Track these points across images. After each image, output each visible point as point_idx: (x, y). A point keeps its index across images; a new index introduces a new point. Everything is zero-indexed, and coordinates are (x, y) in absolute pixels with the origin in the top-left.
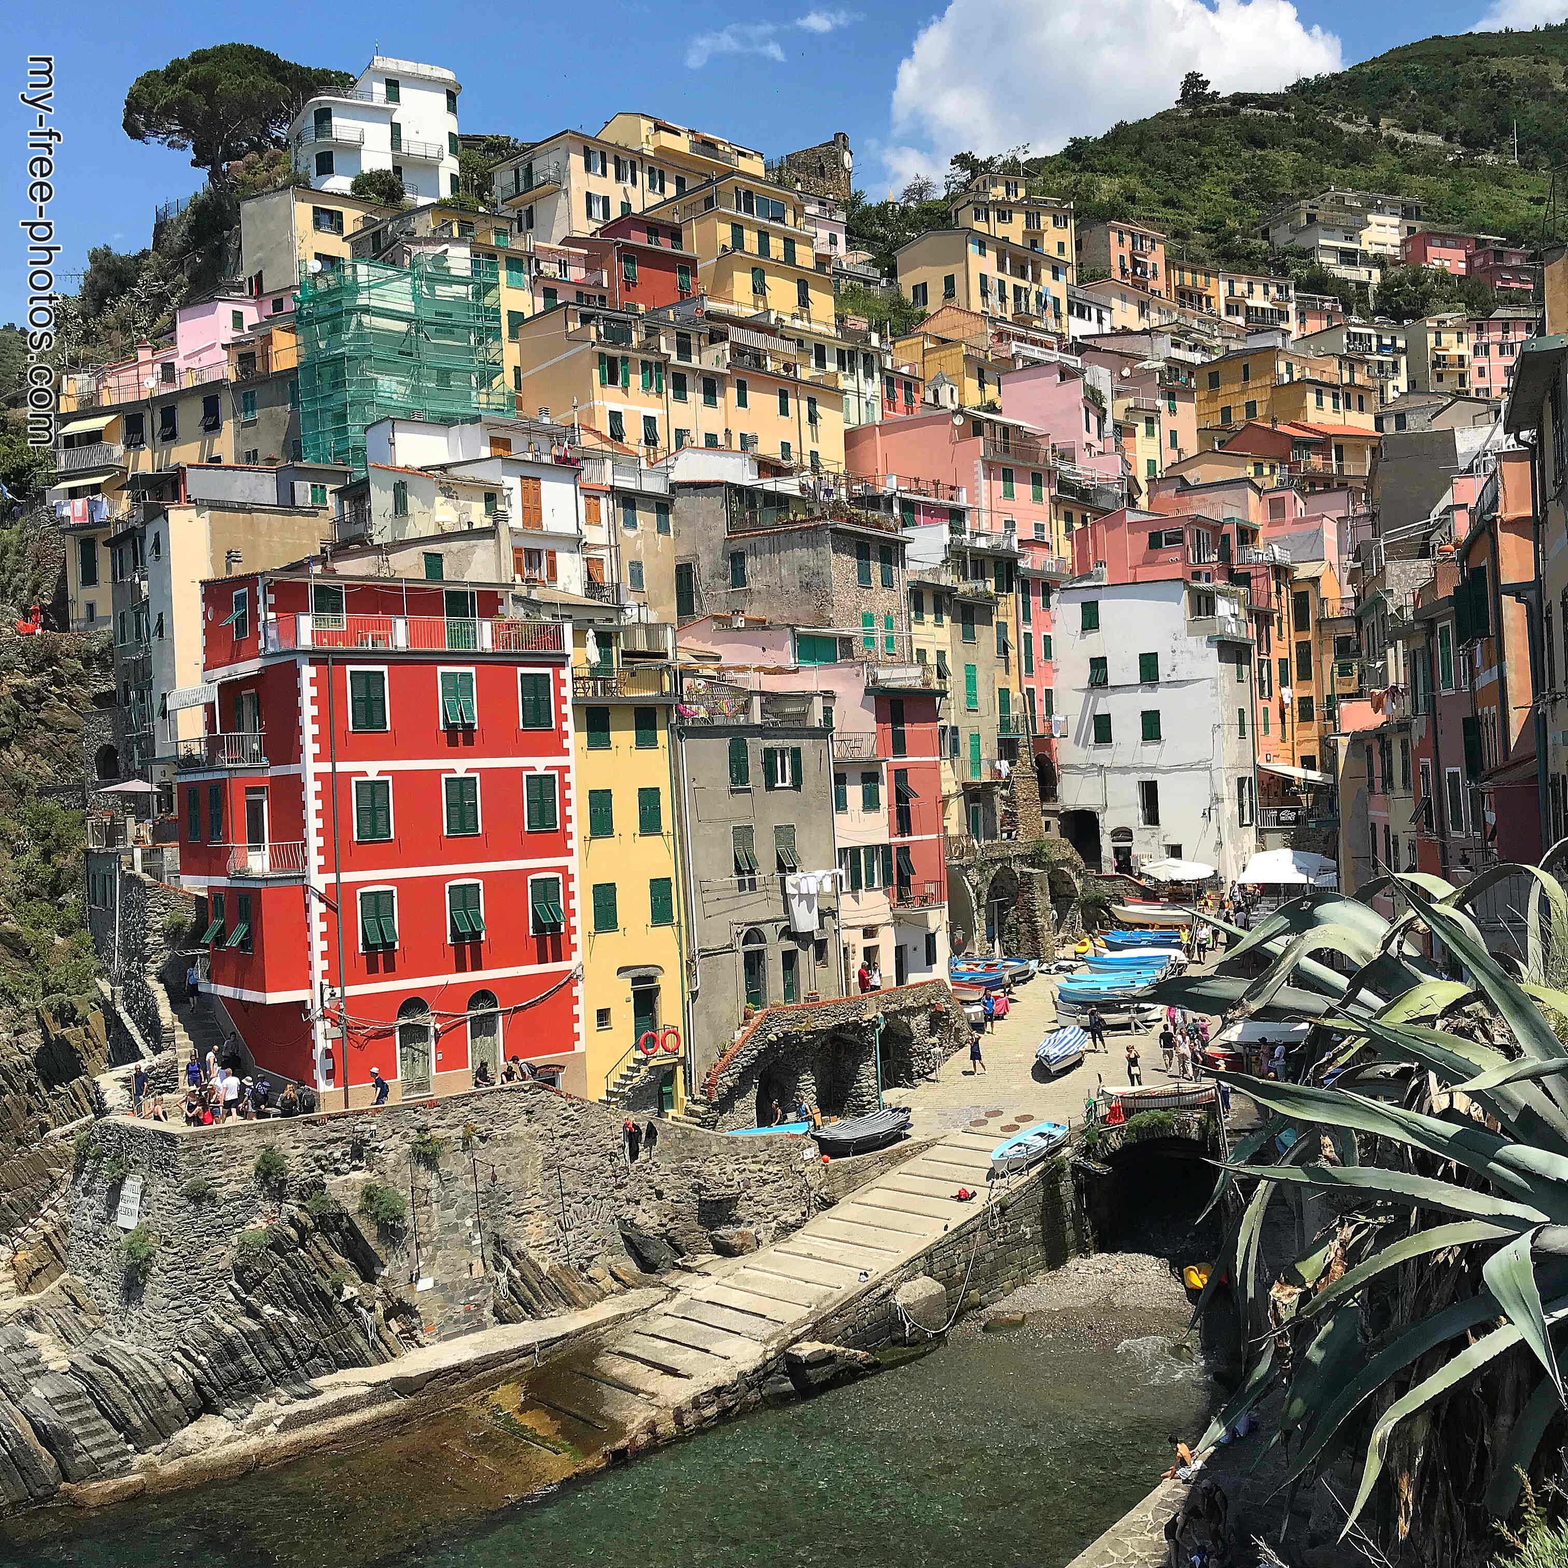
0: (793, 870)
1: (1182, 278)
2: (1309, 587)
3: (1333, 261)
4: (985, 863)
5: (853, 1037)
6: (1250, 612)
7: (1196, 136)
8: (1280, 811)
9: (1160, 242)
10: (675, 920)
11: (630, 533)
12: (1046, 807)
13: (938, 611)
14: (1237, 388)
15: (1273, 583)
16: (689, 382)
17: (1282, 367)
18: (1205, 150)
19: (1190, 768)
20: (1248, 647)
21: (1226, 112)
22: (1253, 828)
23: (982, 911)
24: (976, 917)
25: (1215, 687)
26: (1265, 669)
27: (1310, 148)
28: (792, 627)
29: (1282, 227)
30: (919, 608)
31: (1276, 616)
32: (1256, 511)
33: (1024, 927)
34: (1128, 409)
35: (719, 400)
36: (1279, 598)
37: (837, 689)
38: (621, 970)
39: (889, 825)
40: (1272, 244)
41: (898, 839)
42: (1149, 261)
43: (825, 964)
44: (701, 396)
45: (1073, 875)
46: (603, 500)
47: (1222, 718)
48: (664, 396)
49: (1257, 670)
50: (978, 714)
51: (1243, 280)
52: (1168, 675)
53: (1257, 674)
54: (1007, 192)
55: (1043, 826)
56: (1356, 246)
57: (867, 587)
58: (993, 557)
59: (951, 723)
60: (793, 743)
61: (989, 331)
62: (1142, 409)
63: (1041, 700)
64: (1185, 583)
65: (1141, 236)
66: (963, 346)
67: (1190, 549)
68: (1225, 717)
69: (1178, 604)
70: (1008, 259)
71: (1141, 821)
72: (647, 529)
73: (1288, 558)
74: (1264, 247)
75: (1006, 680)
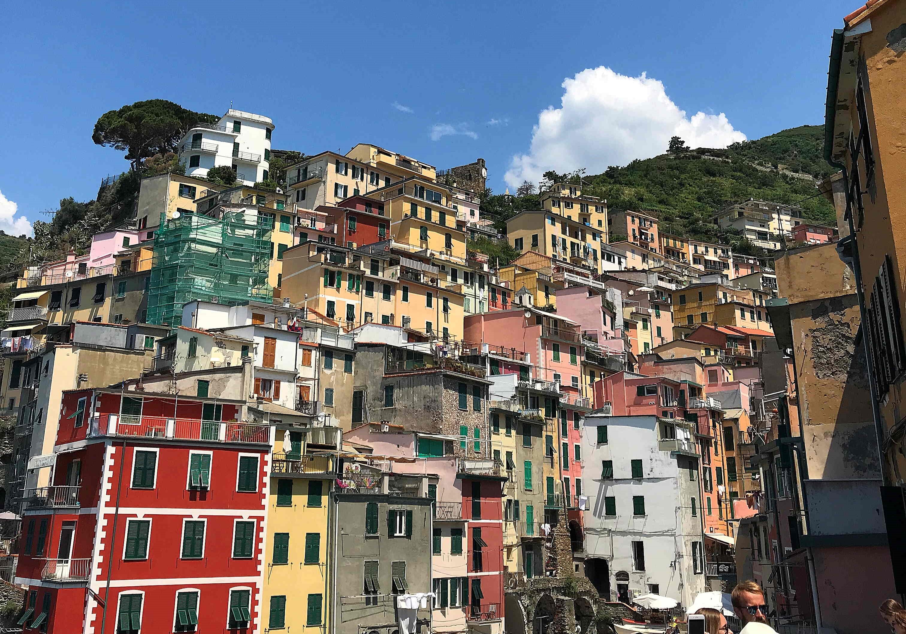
0: (403, 592)
1: (668, 242)
2: (732, 424)
3: (754, 237)
4: (533, 592)
6: (697, 438)
7: (677, 169)
8: (719, 565)
9: (655, 223)
10: (323, 622)
11: (328, 372)
12: (576, 555)
13: (508, 428)
14: (695, 305)
15: (711, 421)
16: (375, 286)
17: (720, 295)
18: (683, 176)
19: (662, 534)
20: (697, 459)
21: (694, 157)
22: (703, 575)
23: (531, 624)
24: (526, 628)
25: (676, 483)
26: (708, 473)
27: (740, 178)
28: (416, 433)
29: (725, 218)
30: (496, 425)
31: (713, 440)
32: (701, 378)
34: (632, 313)
35: (392, 297)
36: (715, 430)
37: (441, 473)
39: (468, 564)
40: (719, 227)
41: (473, 574)
42: (649, 233)
44: (381, 295)
45: (591, 602)
46: (314, 352)
47: (681, 503)
48: (360, 293)
49: (702, 474)
50: (532, 493)
51: (702, 245)
52: (649, 474)
53: (702, 476)
54: (571, 193)
55: (574, 568)
56: (767, 230)
57: (464, 411)
58: (544, 395)
59: (514, 498)
60: (408, 507)
61: (552, 266)
62: (641, 314)
63: (573, 486)
64: (657, 418)
65: (644, 219)
66: (537, 273)
67: (661, 398)
68: (683, 503)
69: (653, 430)
70: (568, 228)
71: (634, 567)
72: (338, 370)
73: (719, 406)
74: (715, 228)
75: (551, 472)
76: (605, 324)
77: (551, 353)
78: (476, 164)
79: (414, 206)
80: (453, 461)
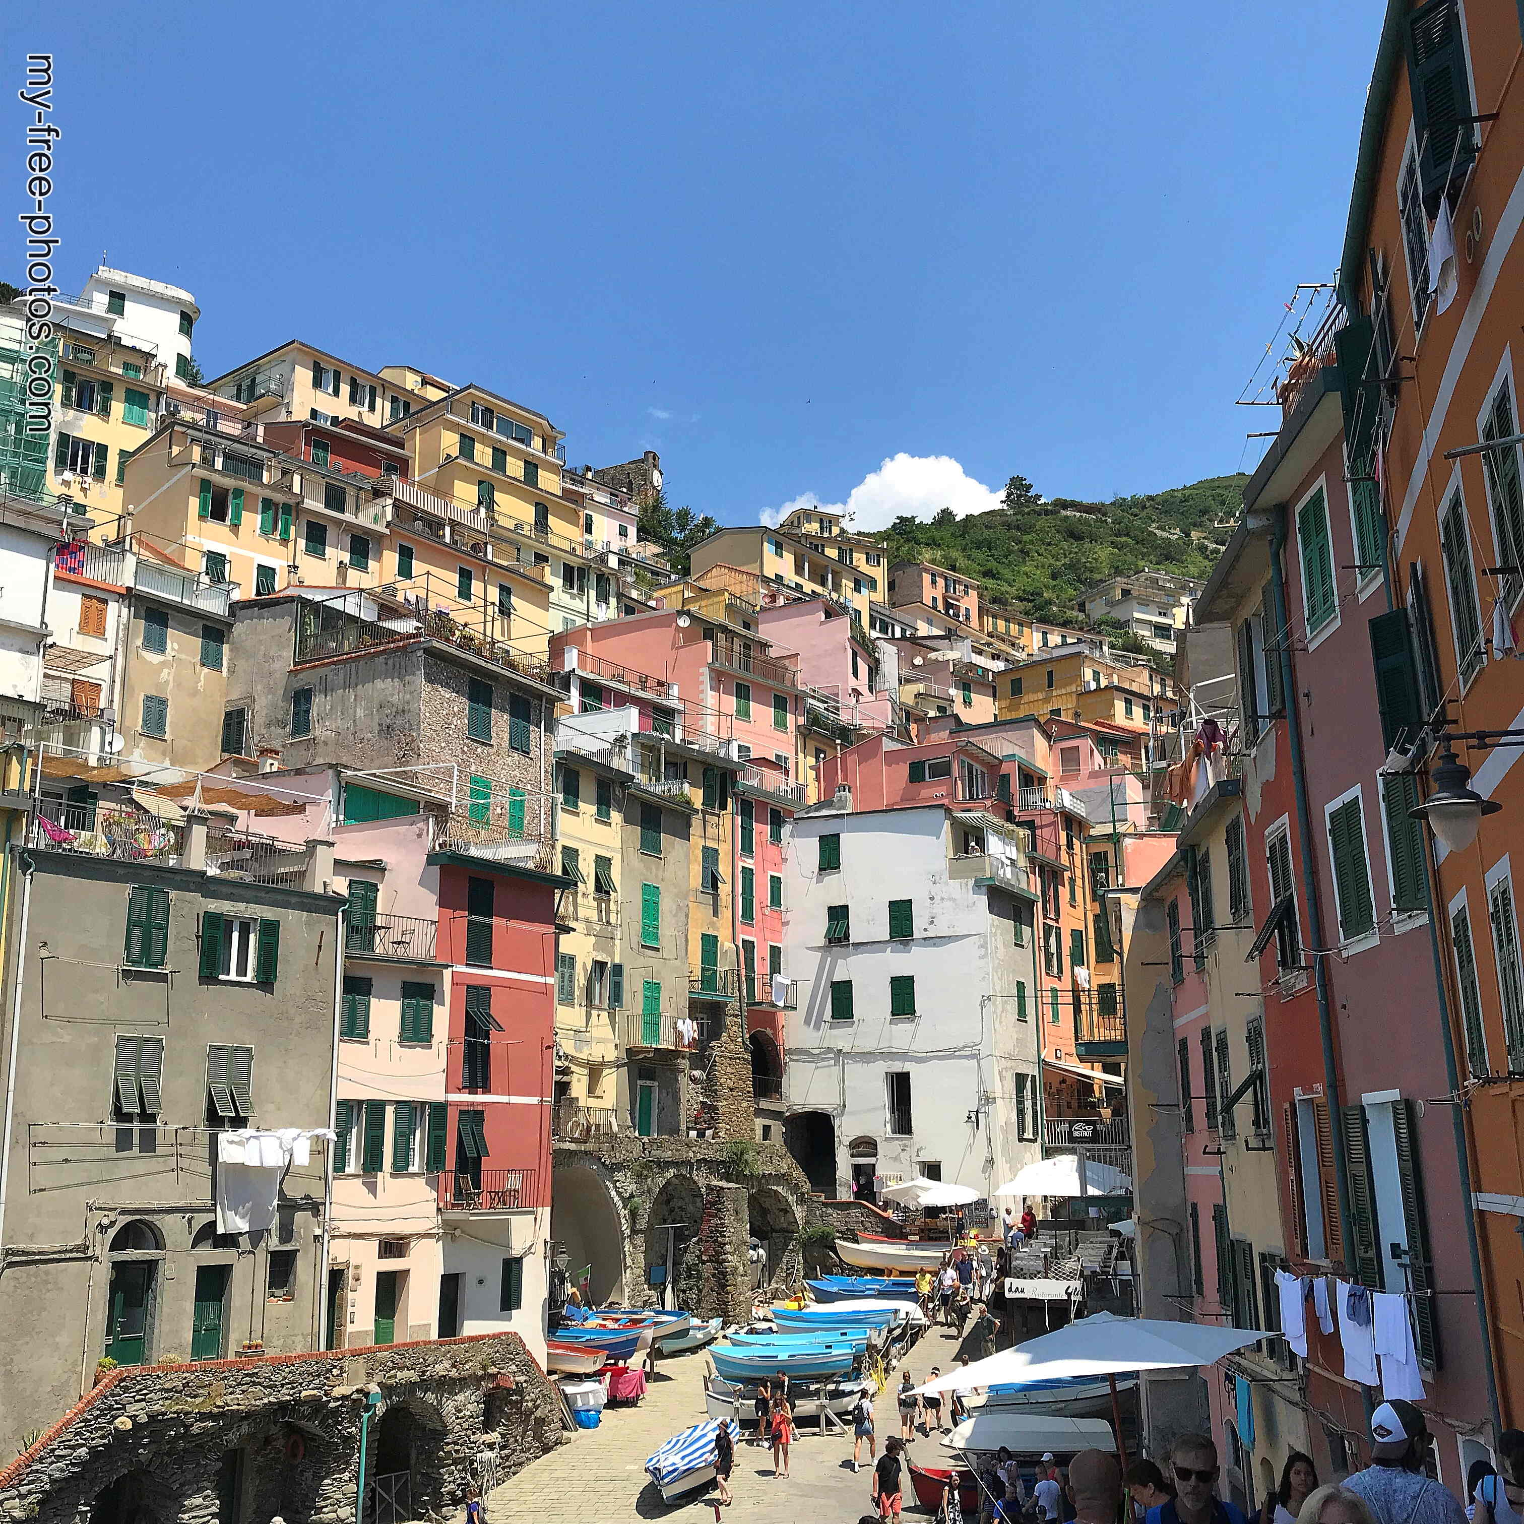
0: (239, 1122)
1: (995, 625)
2: (1109, 848)
3: (1147, 633)
4: (647, 1166)
6: (1032, 860)
7: (1018, 528)
8: (1071, 1124)
9: (973, 588)
11: (153, 658)
12: (764, 1104)
13: (604, 803)
14: (1041, 696)
15: (1063, 835)
16: (330, 535)
17: (1088, 674)
18: (1027, 538)
19: (952, 1054)
20: (1032, 903)
21: (1047, 513)
22: (1037, 1145)
23: (640, 1239)
24: (627, 1247)
25: (984, 946)
26: (1053, 940)
27: (1125, 545)
28: (336, 768)
29: (1098, 600)
30: (572, 793)
31: (1067, 874)
32: (1045, 759)
33: (708, 1269)
34: (919, 694)
35: (372, 564)
36: (1071, 856)
37: (389, 857)
39: (447, 1071)
40: (1088, 616)
41: (466, 1097)
42: (963, 605)
43: (290, 1297)
44: (345, 555)
45: (792, 1199)
46: (113, 608)
47: (994, 989)
48: (291, 544)
49: (1042, 935)
50: (659, 955)
51: (1056, 633)
52: (926, 930)
53: (1042, 940)
54: (822, 528)
55: (759, 1132)
56: (1171, 622)
57: (483, 744)
58: (701, 762)
59: (613, 960)
60: (268, 913)
61: (761, 590)
62: (934, 697)
63: (763, 959)
64: (948, 811)
65: (954, 581)
66: (726, 594)
67: (959, 782)
68: (998, 988)
69: (938, 838)
70: (806, 564)
71: (888, 1126)
72: (183, 656)
73: (1080, 810)
74: (1080, 619)
75: (712, 924)
76: (855, 674)
77: (730, 703)
78: (642, 461)
79: (467, 443)
80: (421, 825)
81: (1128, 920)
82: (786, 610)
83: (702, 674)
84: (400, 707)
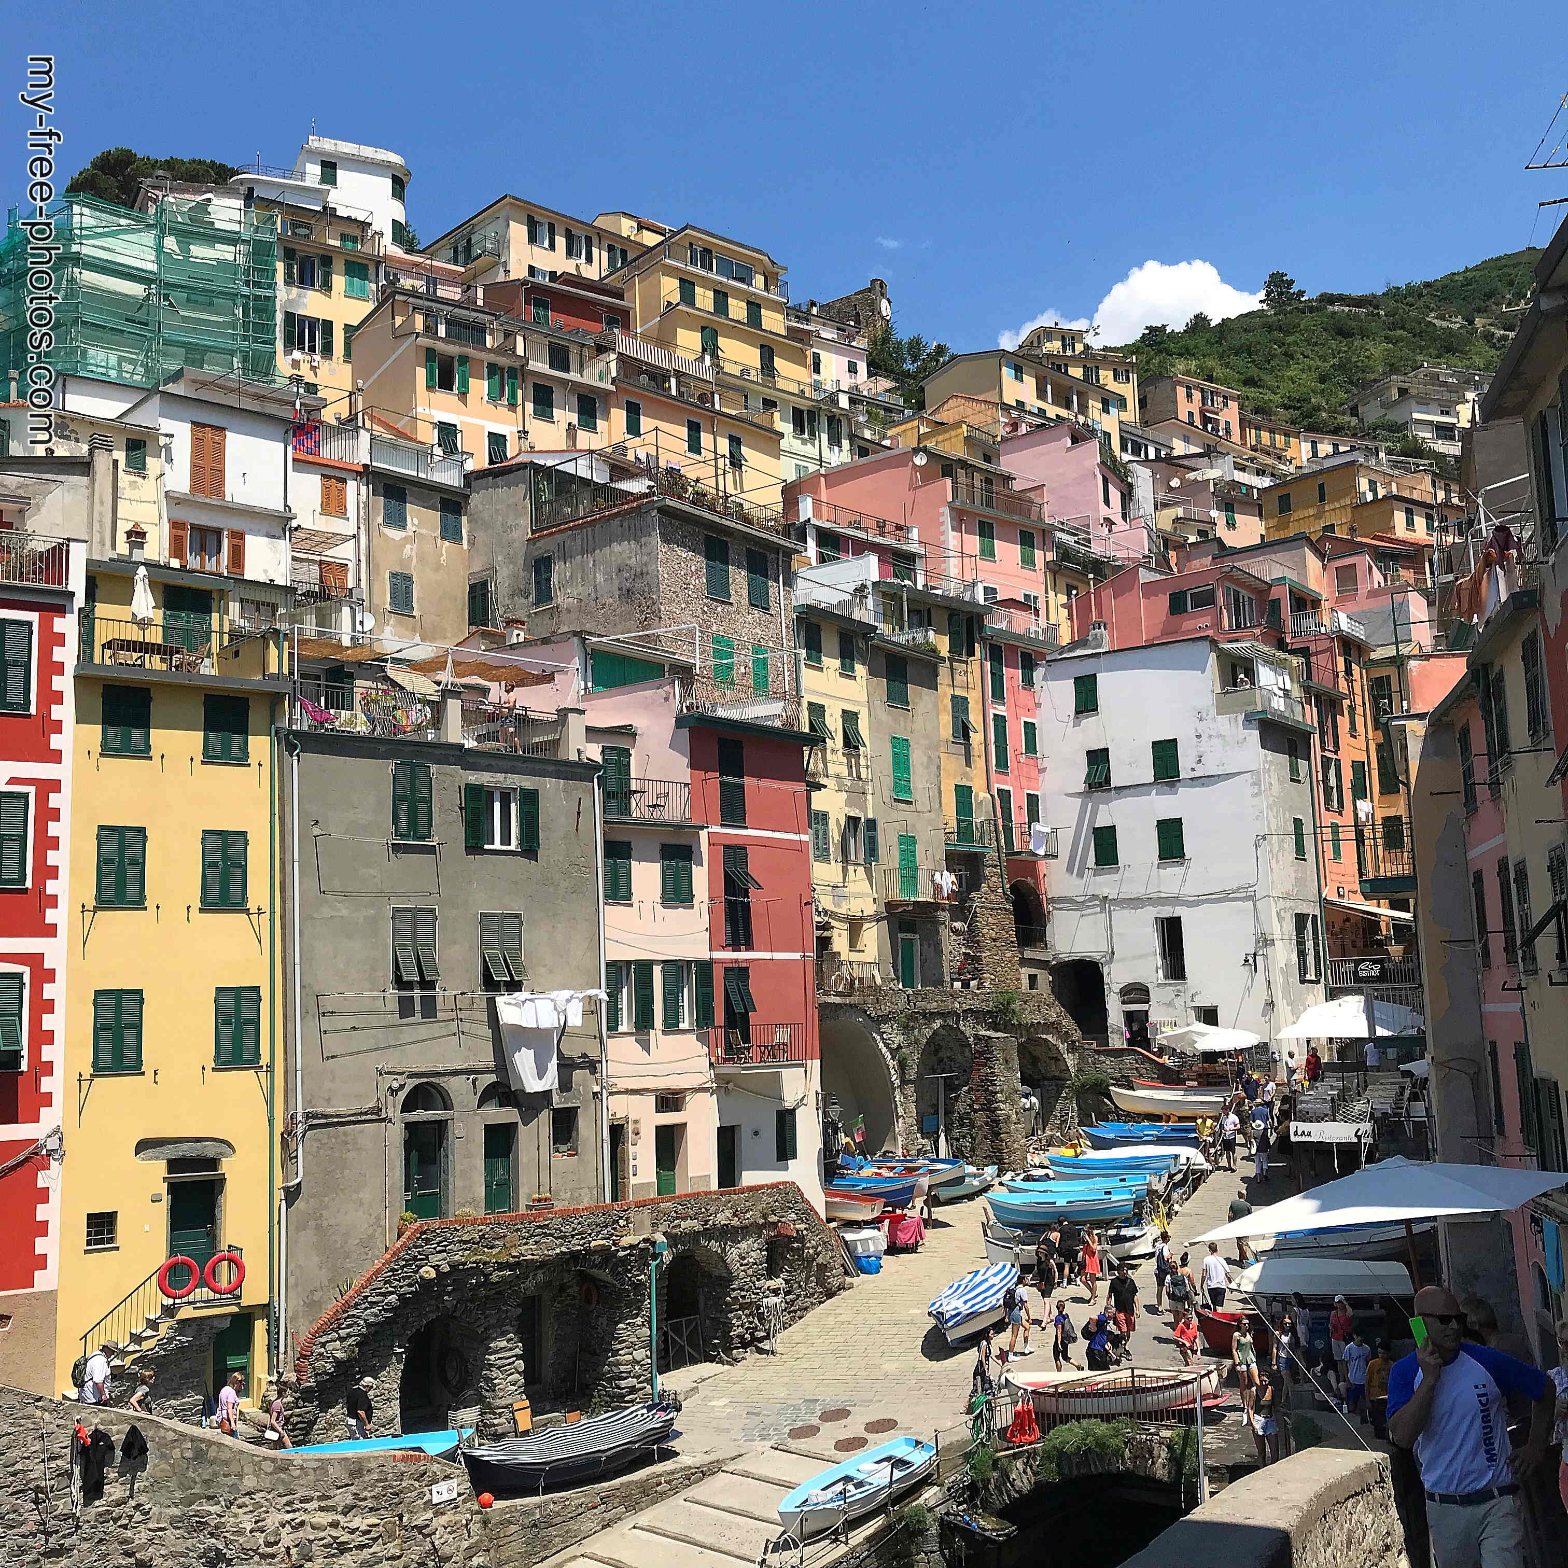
0: (514, 986)
1: (1258, 437)
2: (1392, 671)
3: (1429, 435)
4: (912, 1017)
5: (605, 1274)
6: (1307, 690)
7: (1280, 329)
8: (1357, 963)
9: (1233, 399)
10: (264, 1060)
11: (394, 534)
12: (1029, 954)
13: (847, 656)
14: (1311, 512)
15: (1341, 661)
16: (557, 396)
17: (1364, 484)
18: (1290, 339)
19: (1225, 897)
20: (1308, 735)
21: (1311, 310)
22: (1320, 987)
23: (910, 1089)
24: (898, 1097)
25: (1257, 783)
26: (1332, 773)
27: (1401, 339)
28: (580, 635)
29: (1373, 402)
30: (814, 648)
31: (1346, 703)
32: (1318, 580)
33: (980, 1118)
34: (1177, 520)
35: (600, 423)
36: (1350, 682)
37: (639, 722)
38: (143, 1146)
39: (710, 930)
40: (1361, 421)
41: (730, 955)
42: (1222, 418)
43: (574, 1152)
44: (574, 416)
45: (1062, 1047)
46: (352, 486)
47: (1268, 826)
48: (519, 409)
49: (1320, 769)
50: (912, 808)
51: (1326, 441)
52: (1193, 770)
53: (1320, 775)
54: (1064, 346)
55: (1025, 982)
56: (1454, 421)
57: (723, 602)
58: (947, 607)
59: (866, 814)
60: (527, 782)
61: (1002, 419)
62: (1195, 520)
63: (1020, 808)
64: (1214, 643)
65: (1212, 392)
66: (964, 426)
67: (1225, 611)
68: (1273, 827)
69: (1203, 672)
70: (1049, 387)
71: (1160, 972)
72: (424, 531)
73: (1360, 633)
74: (1353, 424)
75: (965, 775)
76: (1107, 502)
77: (973, 542)
78: (870, 290)
79: (687, 287)
80: (667, 688)
81: (1415, 748)
82: (1028, 439)
83: (943, 514)
84: (639, 570)
